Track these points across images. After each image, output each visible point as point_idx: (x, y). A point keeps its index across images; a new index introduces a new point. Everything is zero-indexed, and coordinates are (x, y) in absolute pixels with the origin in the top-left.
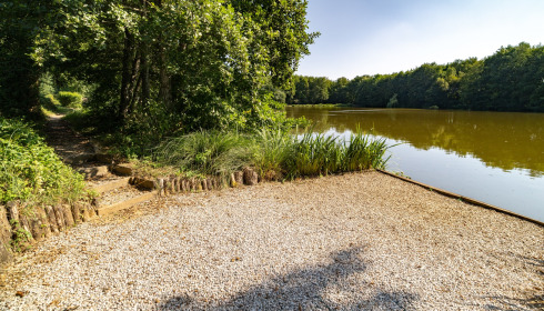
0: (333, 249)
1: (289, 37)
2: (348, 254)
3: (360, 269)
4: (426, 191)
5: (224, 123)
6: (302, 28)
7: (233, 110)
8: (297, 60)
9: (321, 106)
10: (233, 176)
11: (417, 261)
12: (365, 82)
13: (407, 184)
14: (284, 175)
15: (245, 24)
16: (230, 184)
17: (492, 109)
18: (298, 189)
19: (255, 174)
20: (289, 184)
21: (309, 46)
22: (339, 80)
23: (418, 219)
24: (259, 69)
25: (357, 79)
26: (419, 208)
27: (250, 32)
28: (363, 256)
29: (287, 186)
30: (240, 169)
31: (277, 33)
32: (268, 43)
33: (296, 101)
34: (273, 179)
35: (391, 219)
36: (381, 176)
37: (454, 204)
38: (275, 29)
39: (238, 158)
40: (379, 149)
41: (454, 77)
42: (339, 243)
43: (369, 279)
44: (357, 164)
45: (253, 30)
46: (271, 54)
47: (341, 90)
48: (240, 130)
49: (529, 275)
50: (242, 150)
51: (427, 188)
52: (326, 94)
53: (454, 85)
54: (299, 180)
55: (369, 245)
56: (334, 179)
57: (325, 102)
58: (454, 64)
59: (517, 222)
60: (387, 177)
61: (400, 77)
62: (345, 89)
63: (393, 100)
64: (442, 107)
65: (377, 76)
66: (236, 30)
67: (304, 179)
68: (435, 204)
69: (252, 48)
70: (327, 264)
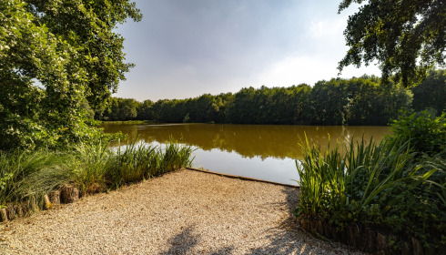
0: (169, 236)
1: (108, 64)
2: (181, 236)
3: (193, 243)
4: (220, 178)
5: (29, 141)
6: (120, 58)
7: (39, 128)
8: (116, 83)
9: (130, 122)
10: (47, 197)
11: (226, 224)
12: (166, 104)
13: (208, 175)
14: (109, 185)
15: (59, 45)
16: (44, 208)
17: (241, 123)
18: (124, 195)
19: (76, 190)
20: (114, 193)
21: (125, 74)
22: (145, 102)
23: (220, 197)
24: (77, 88)
25: (160, 102)
26: (219, 189)
27: (65, 53)
28: (192, 233)
29: (113, 195)
30: (56, 188)
31: (96, 59)
32: (87, 66)
33: (106, 118)
34: (97, 192)
35: (204, 201)
36: (190, 172)
37: (236, 182)
38: (93, 55)
39: (54, 176)
40: (187, 153)
41: (221, 104)
42: (171, 230)
43: (201, 248)
44: (172, 166)
45: (69, 52)
46: (90, 76)
47: (147, 109)
48: (52, 148)
49: (277, 212)
50: (57, 167)
51: (220, 175)
52: (134, 113)
53: (222, 108)
54: (124, 188)
55: (194, 224)
56: (156, 180)
57: (134, 119)
58: (221, 96)
59: (266, 185)
60: (194, 172)
61: (190, 102)
62: (151, 109)
63: (187, 118)
64: (216, 122)
65: (174, 100)
66: (50, 49)
67: (128, 185)
68: (226, 184)
69: (69, 68)
70: (167, 249)
